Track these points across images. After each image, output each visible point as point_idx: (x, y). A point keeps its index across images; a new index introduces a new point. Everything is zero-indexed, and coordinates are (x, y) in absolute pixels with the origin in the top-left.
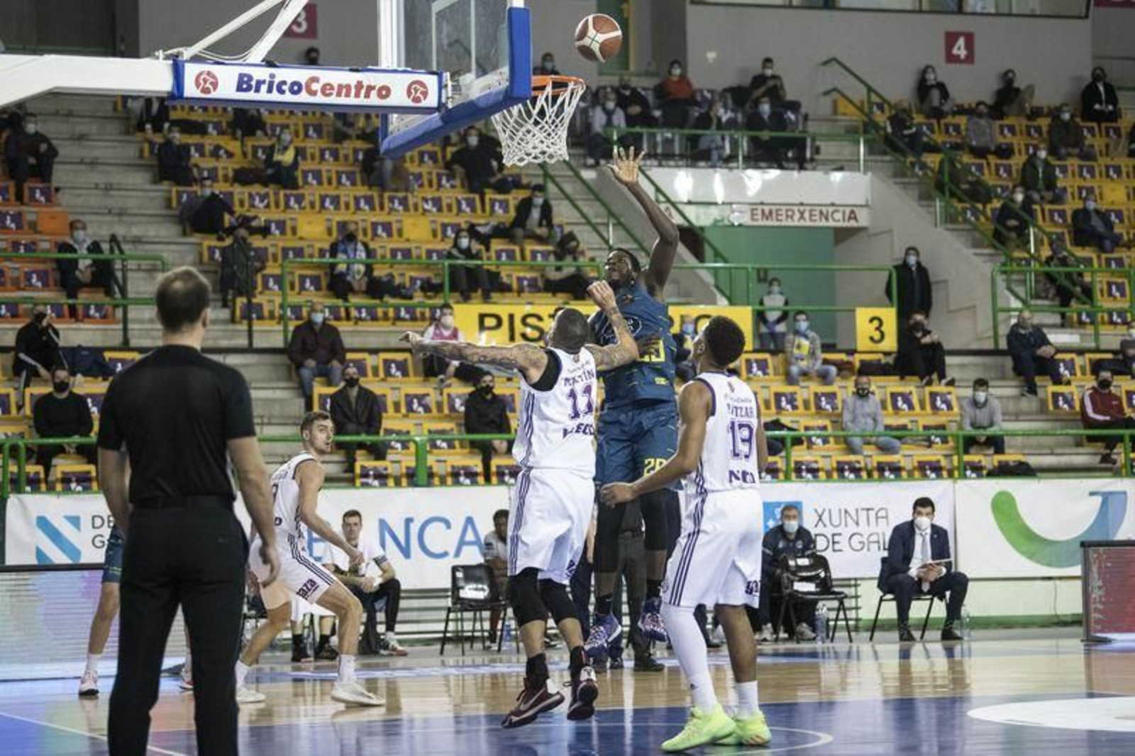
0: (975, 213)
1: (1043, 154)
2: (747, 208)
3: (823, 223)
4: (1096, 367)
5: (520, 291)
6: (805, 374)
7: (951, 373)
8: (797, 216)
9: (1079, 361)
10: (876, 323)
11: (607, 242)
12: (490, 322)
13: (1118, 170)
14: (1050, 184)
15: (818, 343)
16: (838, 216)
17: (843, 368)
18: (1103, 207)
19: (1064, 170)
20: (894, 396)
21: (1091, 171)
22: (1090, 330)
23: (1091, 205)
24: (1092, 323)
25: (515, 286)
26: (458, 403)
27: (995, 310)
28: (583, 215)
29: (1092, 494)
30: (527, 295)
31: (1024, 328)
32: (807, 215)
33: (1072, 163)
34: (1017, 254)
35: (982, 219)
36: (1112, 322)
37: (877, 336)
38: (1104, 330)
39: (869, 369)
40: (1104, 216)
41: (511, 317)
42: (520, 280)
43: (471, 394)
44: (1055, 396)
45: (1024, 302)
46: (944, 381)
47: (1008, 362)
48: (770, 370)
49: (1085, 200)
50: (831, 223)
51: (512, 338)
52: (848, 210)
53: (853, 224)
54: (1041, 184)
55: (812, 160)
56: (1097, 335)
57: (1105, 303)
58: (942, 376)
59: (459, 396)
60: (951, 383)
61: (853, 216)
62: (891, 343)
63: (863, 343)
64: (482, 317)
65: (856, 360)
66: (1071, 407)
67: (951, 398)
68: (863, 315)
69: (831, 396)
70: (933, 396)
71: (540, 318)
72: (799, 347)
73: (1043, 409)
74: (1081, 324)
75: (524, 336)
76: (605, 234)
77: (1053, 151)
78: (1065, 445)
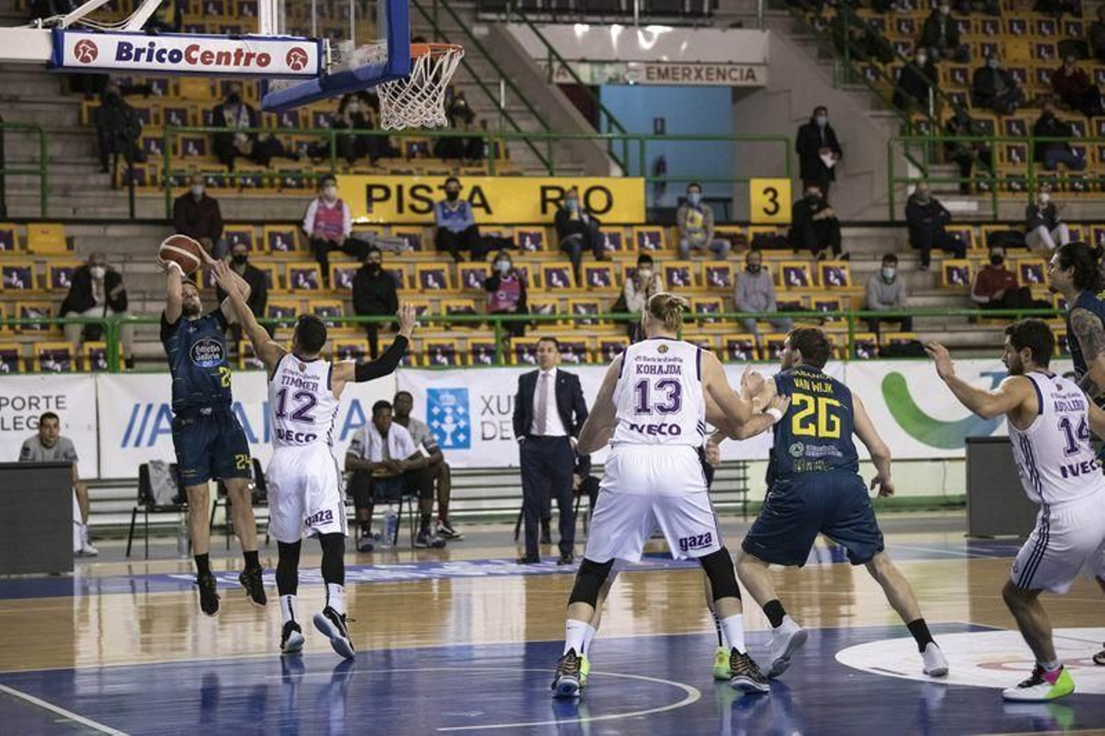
0: (876, 72)
1: (946, 9)
2: (643, 66)
3: (721, 82)
4: (993, 240)
5: (411, 156)
6: (697, 249)
7: (847, 247)
8: (694, 74)
9: (975, 232)
10: (770, 194)
11: (498, 104)
12: (378, 193)
13: (1022, 25)
14: (953, 40)
15: (711, 217)
16: (735, 74)
17: (736, 241)
18: (1005, 65)
19: (967, 25)
20: (787, 271)
21: (995, 26)
22: (988, 197)
23: (994, 64)
24: (991, 190)
25: (404, 150)
26: (345, 278)
27: (892, 181)
28: (475, 76)
29: (983, 375)
30: (417, 162)
31: (922, 200)
32: (703, 73)
33: (976, 18)
34: (915, 117)
35: (882, 79)
36: (1010, 189)
37: (771, 207)
38: (1003, 197)
39: (762, 243)
40: (1006, 75)
41: (400, 188)
42: (410, 145)
43: (359, 271)
44: (950, 270)
45: (922, 169)
46: (839, 256)
47: (904, 233)
48: (663, 244)
49: (988, 58)
50: (728, 82)
51: (400, 210)
52: (746, 69)
53: (750, 82)
54: (943, 40)
55: (710, 15)
56: (995, 204)
57: (1003, 168)
58: (837, 250)
59: (346, 272)
60: (846, 258)
61: (751, 75)
62: (785, 215)
63: (757, 215)
64: (370, 188)
65: (750, 232)
66: (966, 281)
67: (845, 273)
68: (757, 186)
69: (724, 271)
70: (827, 270)
71: (429, 190)
72: (692, 220)
73: (937, 284)
74: (980, 191)
75: (413, 208)
76: (495, 95)
77: (956, 6)
78: (958, 323)
